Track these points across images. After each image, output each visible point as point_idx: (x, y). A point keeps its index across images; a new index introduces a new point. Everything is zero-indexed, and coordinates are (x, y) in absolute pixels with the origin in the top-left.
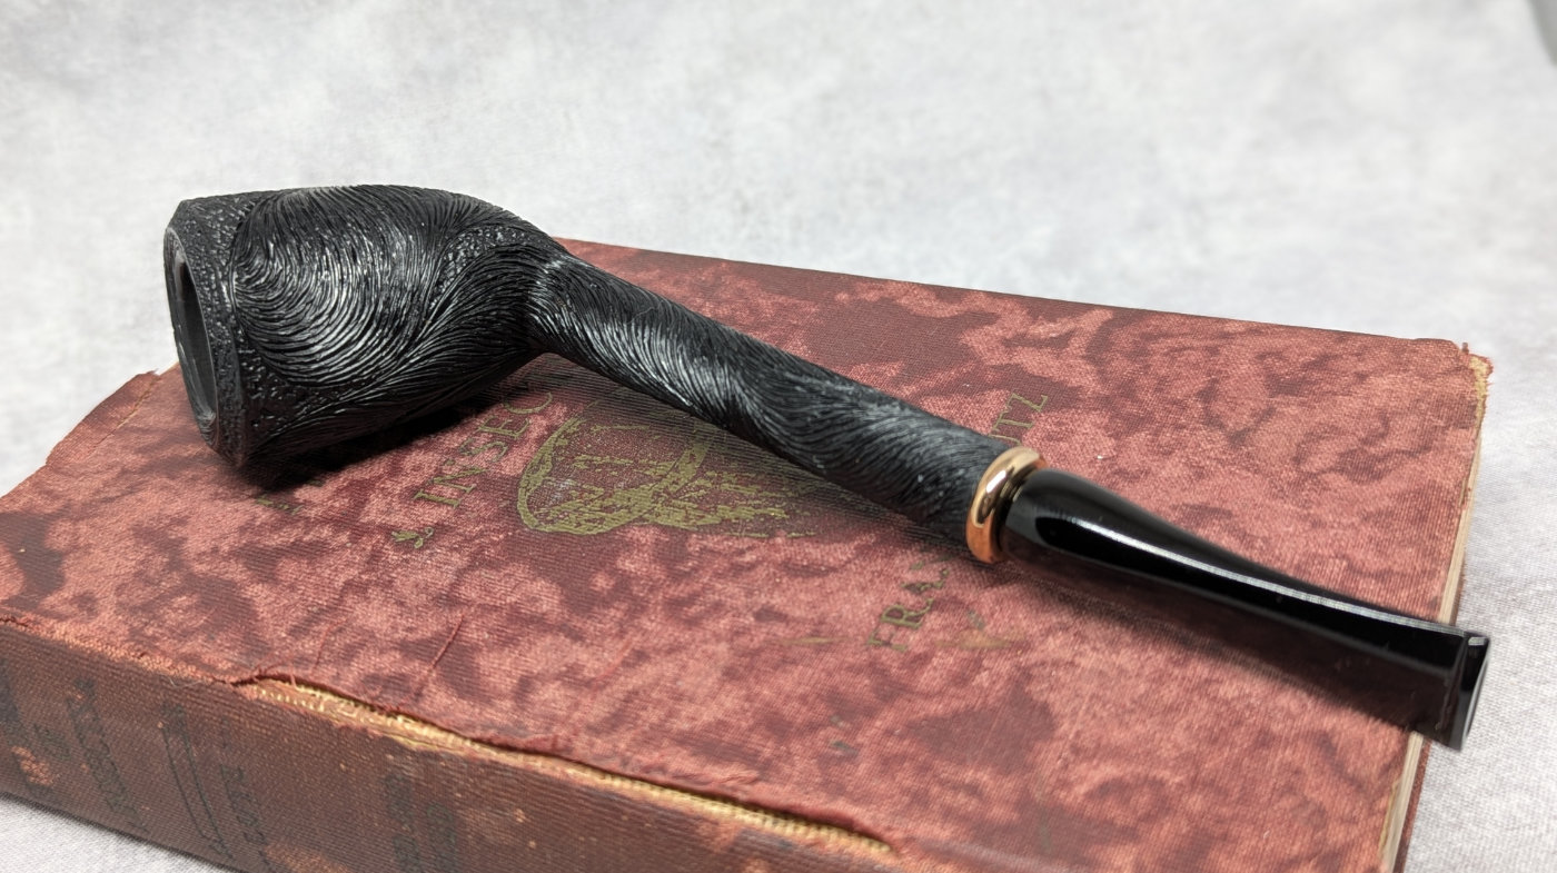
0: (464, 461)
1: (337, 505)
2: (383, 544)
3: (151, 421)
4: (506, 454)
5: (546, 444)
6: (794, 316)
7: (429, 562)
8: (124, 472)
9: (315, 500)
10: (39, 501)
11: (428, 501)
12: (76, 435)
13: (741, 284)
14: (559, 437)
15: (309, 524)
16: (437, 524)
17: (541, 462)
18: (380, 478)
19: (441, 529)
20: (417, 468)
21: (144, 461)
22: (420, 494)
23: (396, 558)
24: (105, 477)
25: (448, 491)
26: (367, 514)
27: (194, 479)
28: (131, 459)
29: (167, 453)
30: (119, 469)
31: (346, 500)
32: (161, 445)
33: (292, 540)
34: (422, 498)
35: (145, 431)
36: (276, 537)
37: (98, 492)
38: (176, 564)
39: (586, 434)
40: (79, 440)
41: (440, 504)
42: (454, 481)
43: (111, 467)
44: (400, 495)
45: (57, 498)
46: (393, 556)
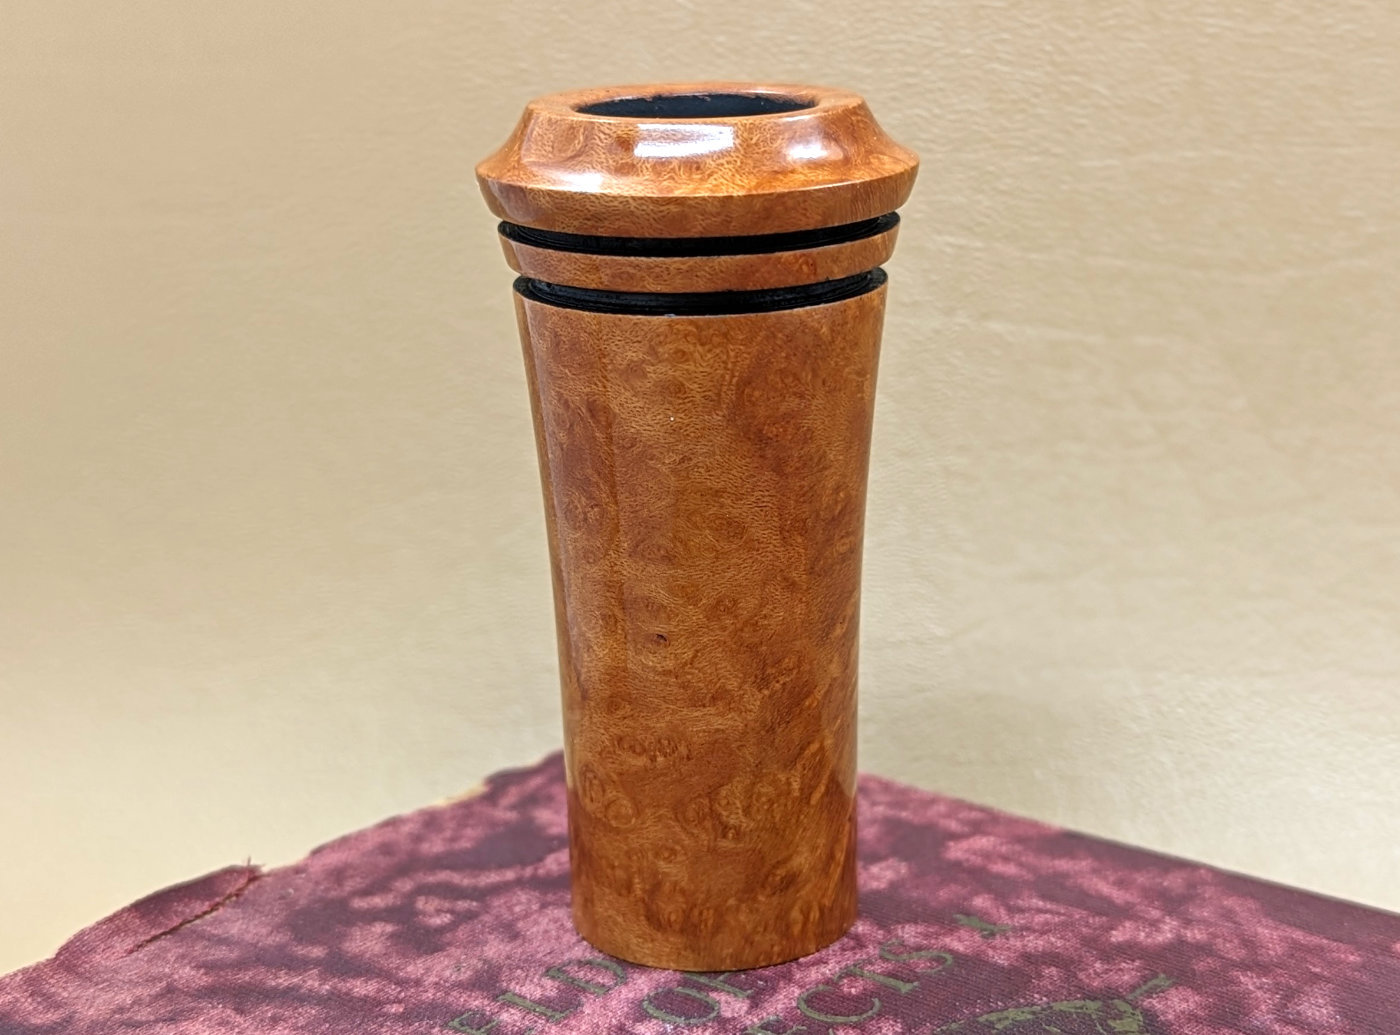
3: (234, 929)
6: (1316, 960)
8: (170, 990)
10: (28, 1005)
12: (114, 925)
13: (1229, 902)
21: (205, 980)
24: (138, 991)
27: (275, 1021)
28: (186, 974)
29: (246, 977)
30: (164, 984)
32: (240, 965)
35: (221, 941)
37: (121, 1010)
40: (117, 932)
43: (153, 980)
45: (58, 1006)
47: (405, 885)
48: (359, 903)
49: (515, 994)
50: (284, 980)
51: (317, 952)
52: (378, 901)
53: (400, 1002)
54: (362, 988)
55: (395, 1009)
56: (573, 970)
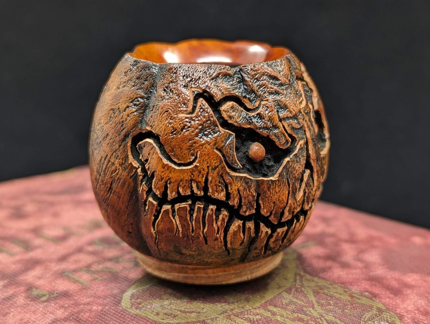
0: (109, 265)
1: (13, 266)
2: (22, 292)
7: (41, 309)
9: (4, 261)
16: (65, 291)
18: (51, 261)
19: (65, 295)
20: (76, 261)
23: (22, 301)
26: (26, 276)
31: (21, 265)
34: (67, 276)
41: (75, 282)
42: (95, 272)
44: (56, 271)
46: (21, 300)
49: (44, 234)
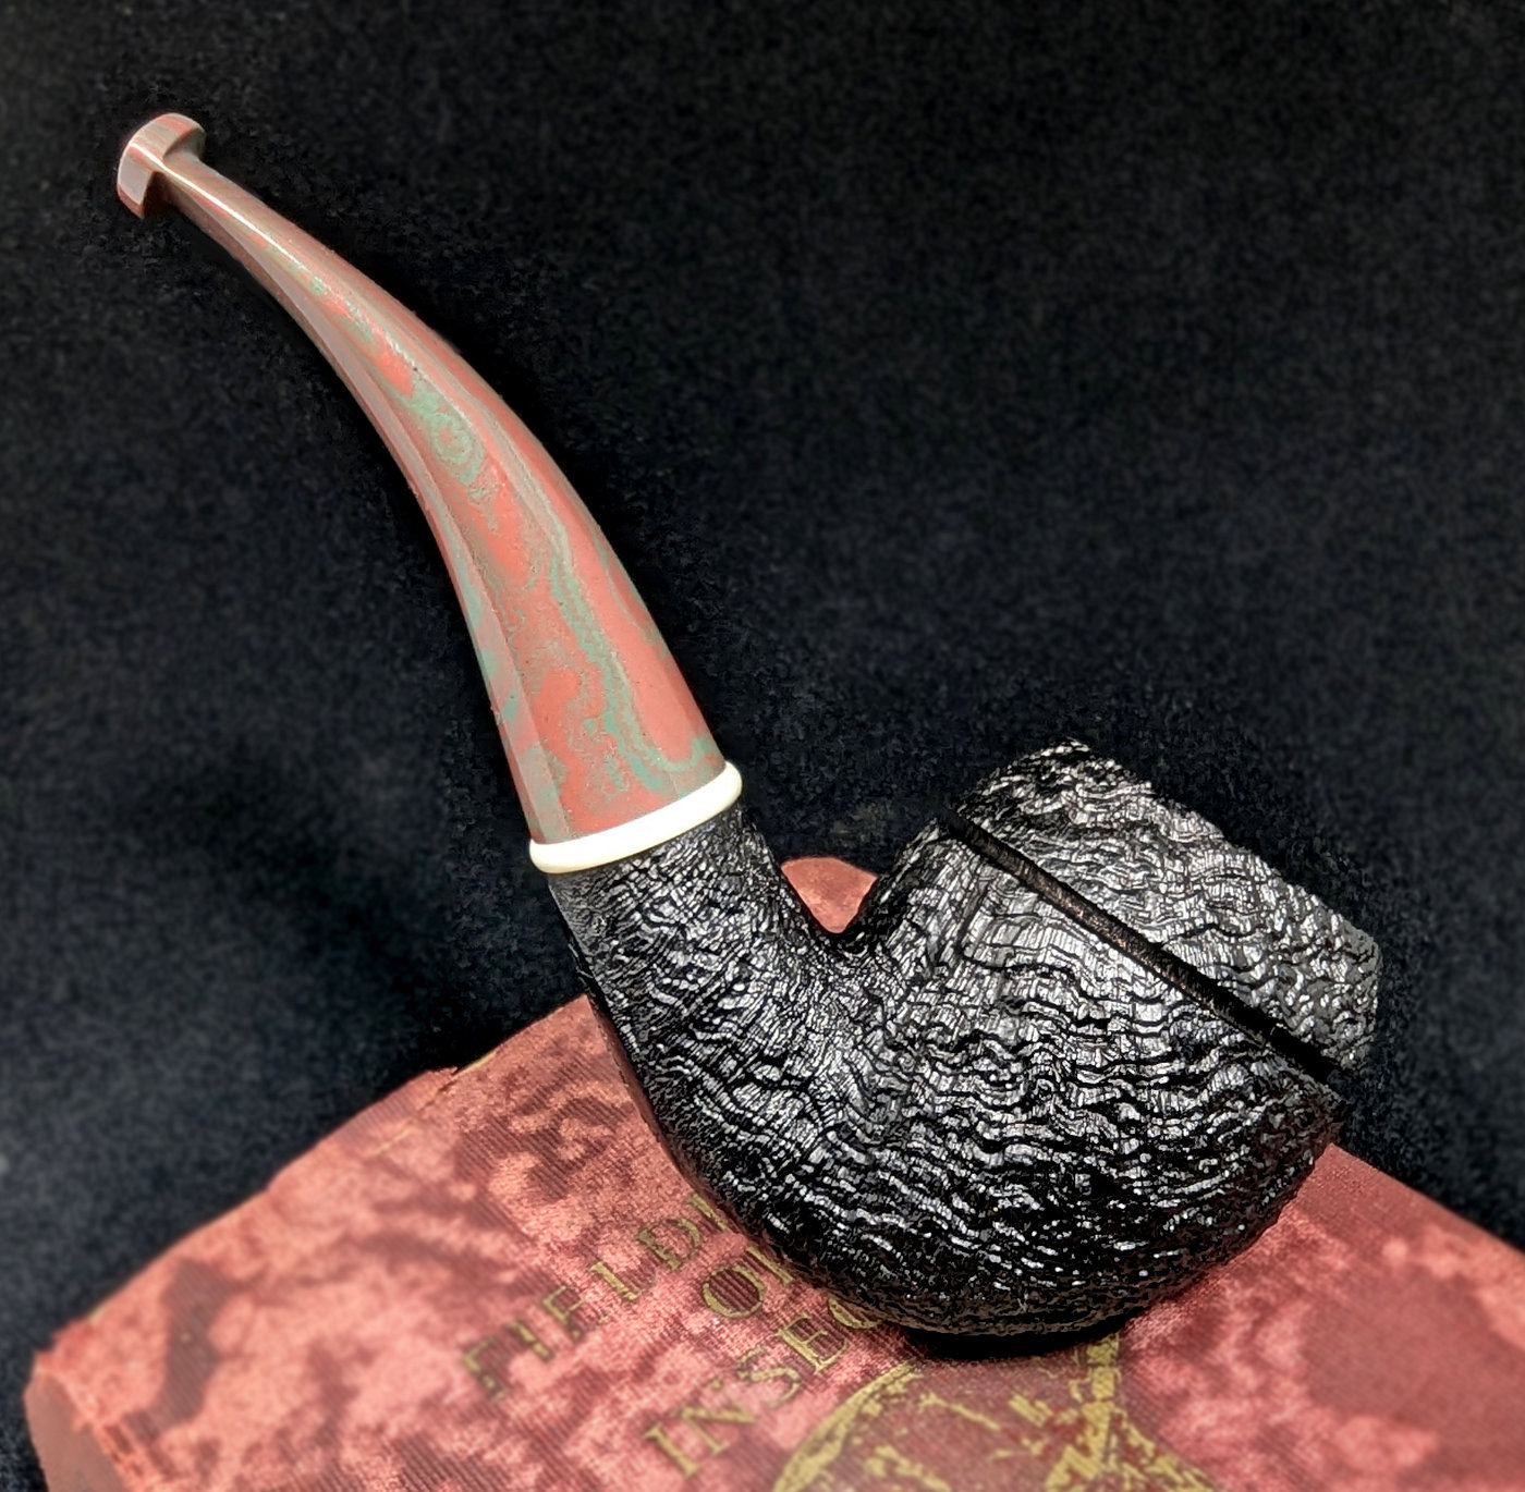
0: (733, 1390)
1: (550, 1407)
3: (412, 1158)
4: (793, 1398)
5: (850, 1401)
8: (345, 1240)
9: (530, 1388)
11: (660, 1450)
12: (317, 1157)
14: (872, 1395)
15: (507, 1429)
17: (830, 1437)
18: (620, 1376)
20: (671, 1379)
21: (374, 1227)
22: (655, 1432)
24: (322, 1239)
25: (693, 1439)
26: (576, 1444)
27: (414, 1285)
29: (405, 1223)
30: (343, 1230)
31: (564, 1401)
32: (405, 1206)
33: (471, 1452)
34: (653, 1440)
35: (398, 1173)
36: (456, 1435)
37: (303, 1263)
38: (327, 1437)
39: (910, 1404)
41: (672, 1462)
42: (706, 1424)
43: (335, 1223)
44: (631, 1422)
47: (558, 1100)
48: (517, 1125)
49: (606, 1265)
50: (433, 1230)
51: (466, 1191)
52: (532, 1123)
53: (513, 1266)
54: (490, 1244)
55: (508, 1277)
56: (661, 1231)
